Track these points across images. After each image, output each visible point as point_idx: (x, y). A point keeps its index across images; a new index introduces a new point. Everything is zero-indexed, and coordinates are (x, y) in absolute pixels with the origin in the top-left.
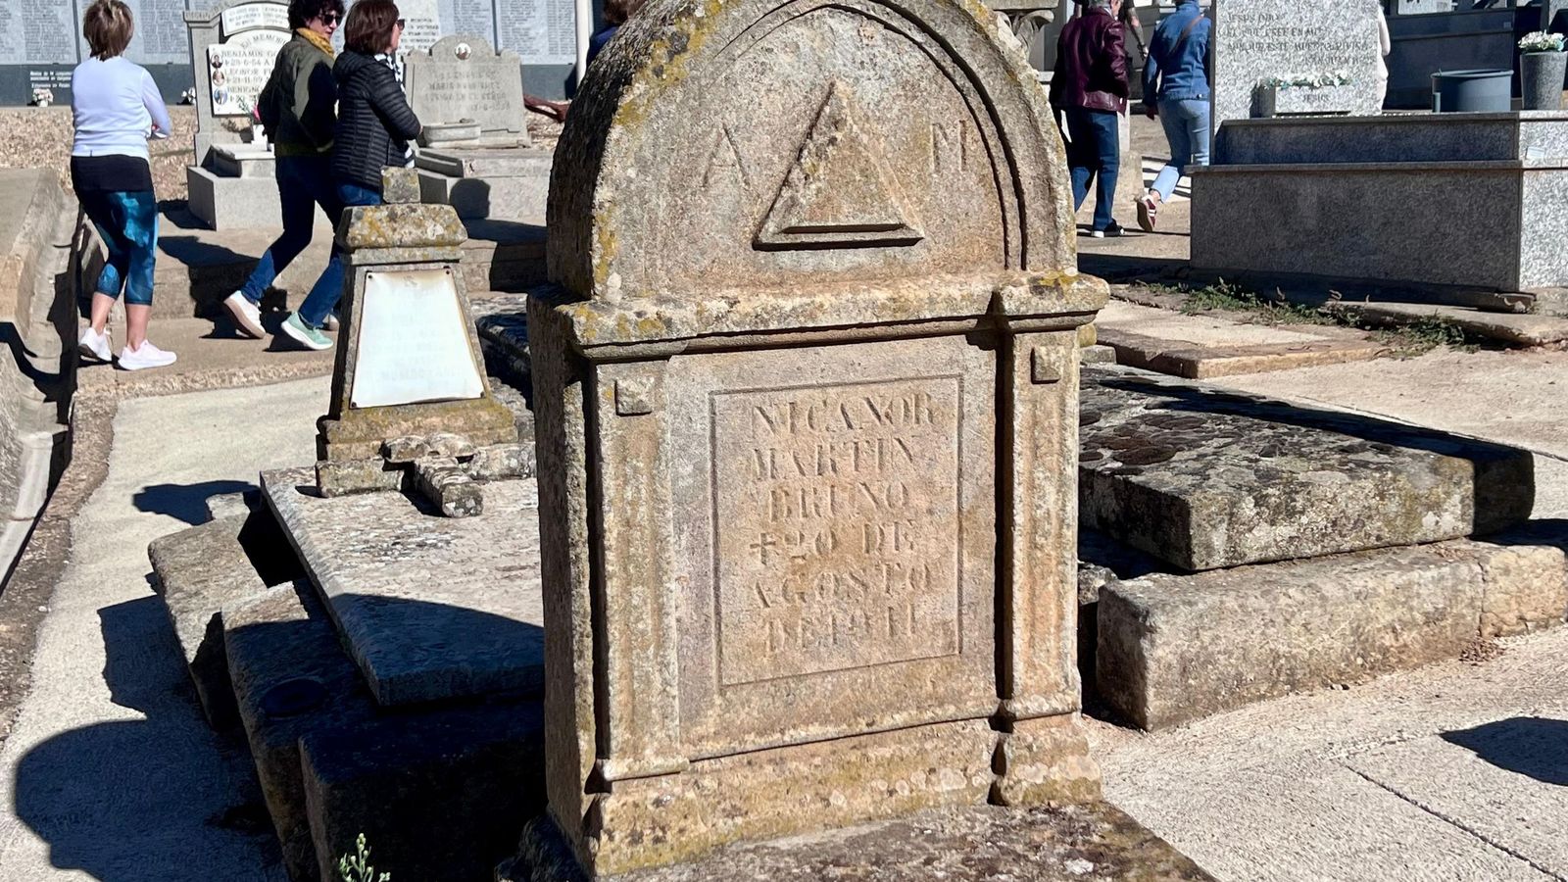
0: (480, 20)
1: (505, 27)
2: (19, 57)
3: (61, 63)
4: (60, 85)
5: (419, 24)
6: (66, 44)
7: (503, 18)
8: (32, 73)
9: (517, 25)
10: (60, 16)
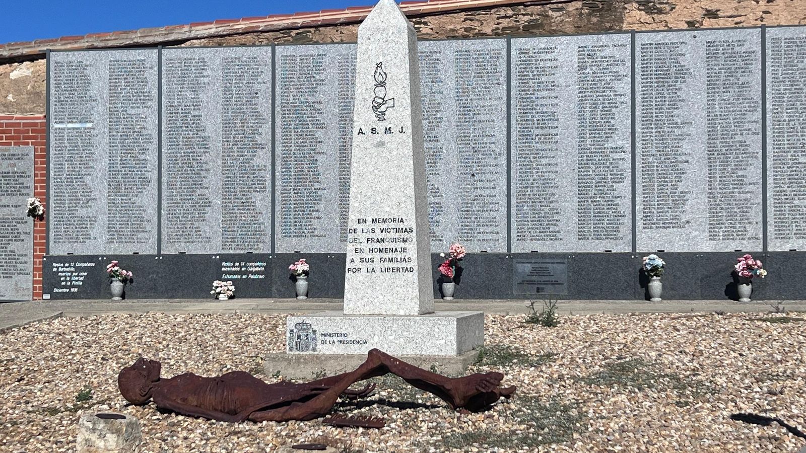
0: (743, 196)
1: (779, 204)
2: (214, 248)
3: (255, 252)
4: (251, 276)
5: (384, 226)
6: (262, 233)
7: (777, 193)
8: (224, 264)
9: (796, 202)
10: (258, 204)
